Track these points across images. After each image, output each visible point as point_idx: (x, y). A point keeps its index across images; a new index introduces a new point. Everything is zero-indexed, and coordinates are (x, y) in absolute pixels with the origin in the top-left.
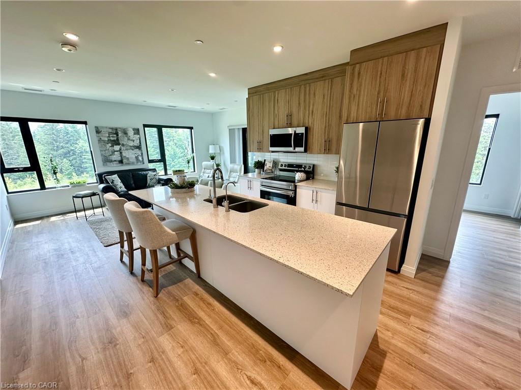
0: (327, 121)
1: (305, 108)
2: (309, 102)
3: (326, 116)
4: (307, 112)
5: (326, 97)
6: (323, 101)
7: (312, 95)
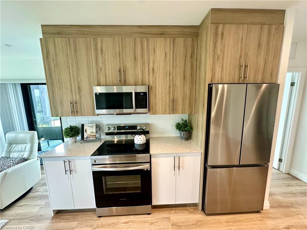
0: (171, 81)
1: (143, 64)
2: (149, 59)
3: (170, 76)
4: (147, 69)
5: (168, 56)
6: (165, 60)
7: (151, 51)
